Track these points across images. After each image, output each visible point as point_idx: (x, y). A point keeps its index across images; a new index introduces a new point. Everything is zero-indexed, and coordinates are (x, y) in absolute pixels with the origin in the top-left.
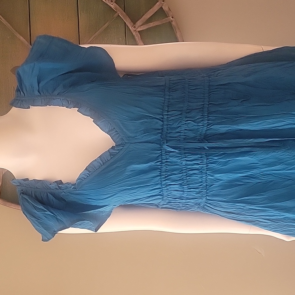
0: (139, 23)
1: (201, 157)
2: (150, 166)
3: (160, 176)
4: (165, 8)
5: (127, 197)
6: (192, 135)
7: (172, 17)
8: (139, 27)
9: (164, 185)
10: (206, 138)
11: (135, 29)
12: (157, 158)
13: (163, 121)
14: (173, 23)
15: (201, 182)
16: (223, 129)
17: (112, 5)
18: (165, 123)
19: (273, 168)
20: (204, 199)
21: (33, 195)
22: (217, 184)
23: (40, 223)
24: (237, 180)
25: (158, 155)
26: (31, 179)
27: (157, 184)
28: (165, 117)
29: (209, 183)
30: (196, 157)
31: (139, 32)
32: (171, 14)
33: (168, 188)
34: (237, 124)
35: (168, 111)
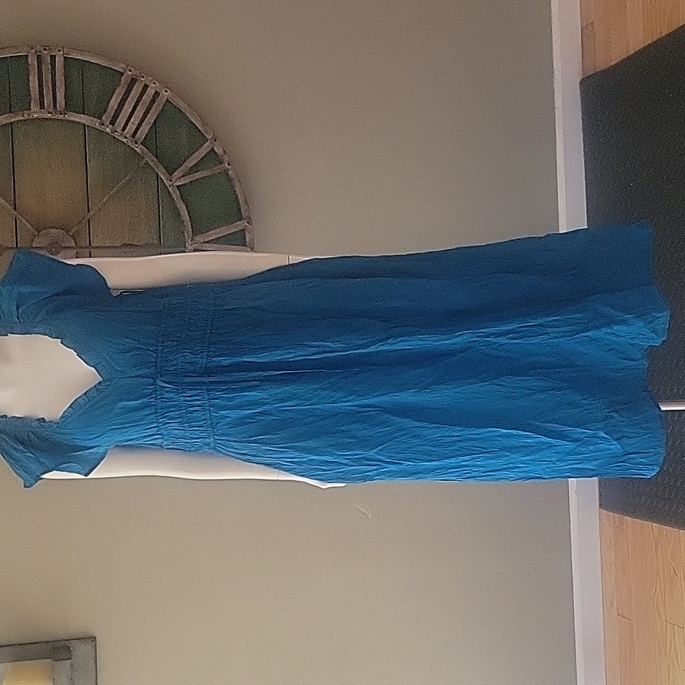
0: (177, 174)
1: (202, 393)
2: (143, 403)
3: (156, 413)
4: (219, 150)
5: (119, 437)
6: (191, 368)
7: (229, 164)
8: (177, 179)
9: (160, 423)
10: (208, 372)
11: (171, 183)
12: (151, 394)
13: (157, 353)
14: (230, 173)
15: (205, 420)
16: (227, 361)
17: (137, 147)
18: (159, 355)
19: (287, 404)
20: (212, 439)
21: (13, 435)
22: (224, 421)
23: (21, 466)
24: (246, 417)
25: (151, 390)
26: (9, 415)
27: (152, 423)
28: (160, 348)
29: (215, 421)
30: (195, 392)
31: (177, 186)
32: (226, 158)
33: (166, 426)
34: (241, 357)
35: (163, 342)
